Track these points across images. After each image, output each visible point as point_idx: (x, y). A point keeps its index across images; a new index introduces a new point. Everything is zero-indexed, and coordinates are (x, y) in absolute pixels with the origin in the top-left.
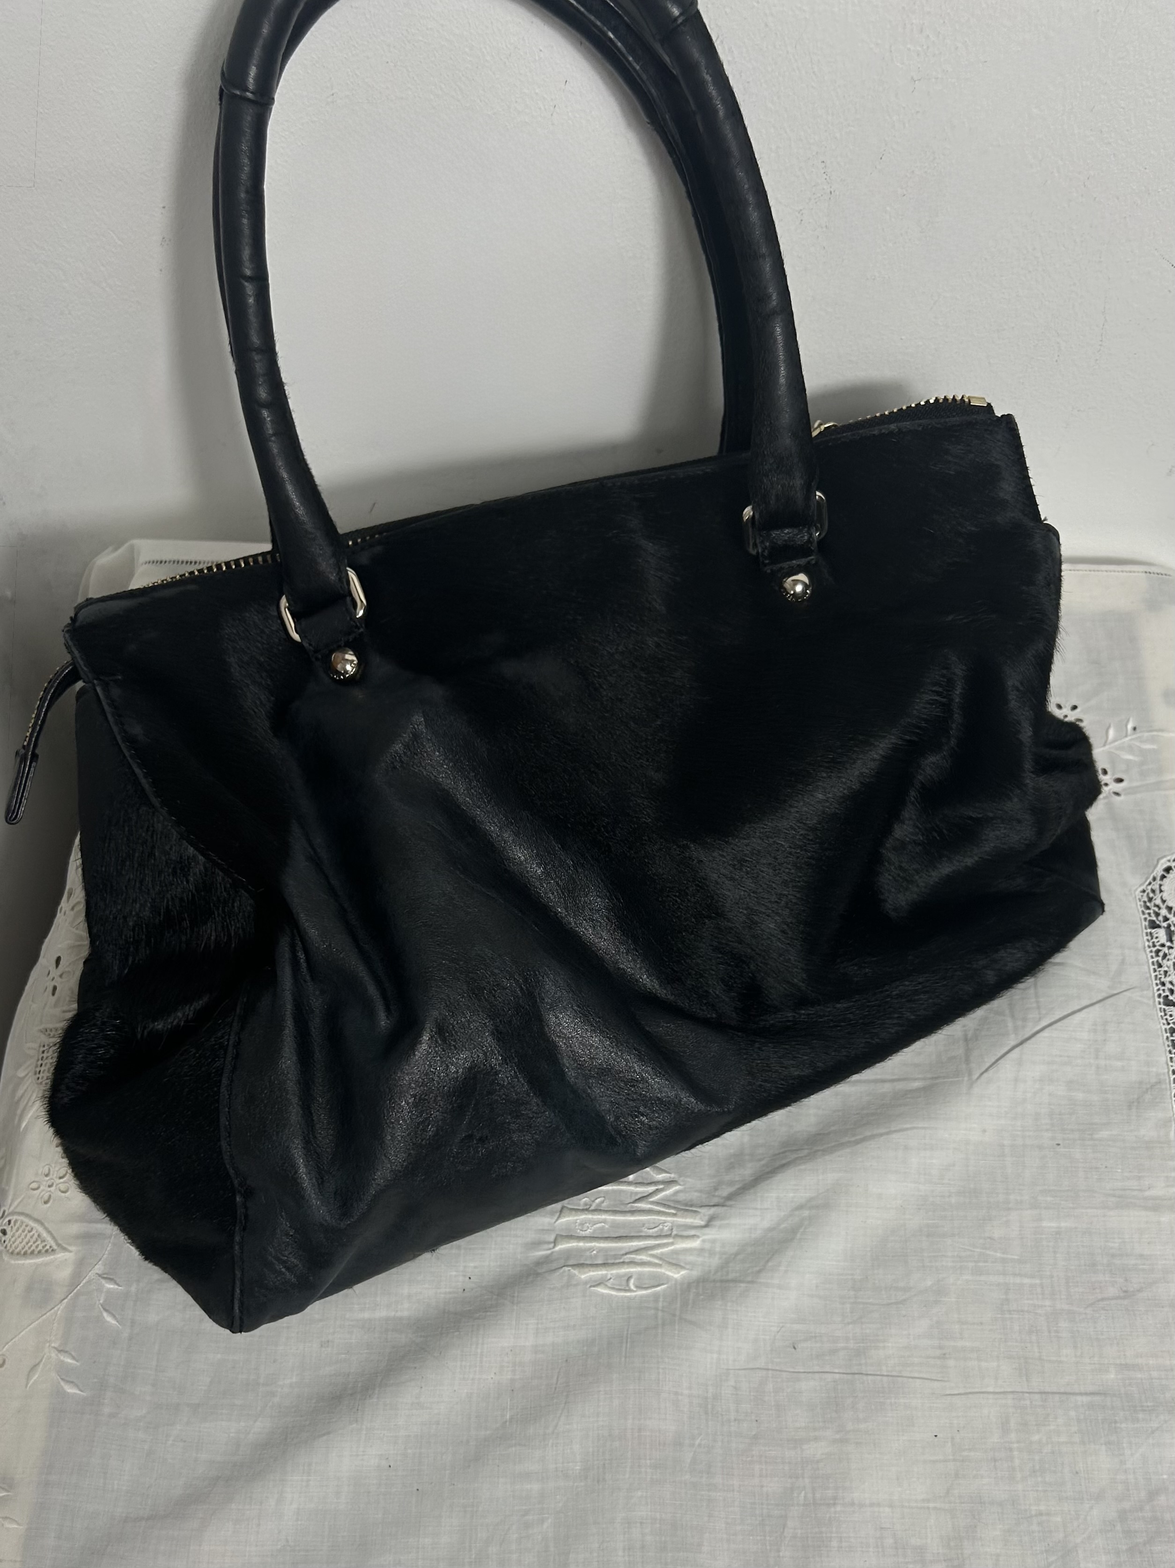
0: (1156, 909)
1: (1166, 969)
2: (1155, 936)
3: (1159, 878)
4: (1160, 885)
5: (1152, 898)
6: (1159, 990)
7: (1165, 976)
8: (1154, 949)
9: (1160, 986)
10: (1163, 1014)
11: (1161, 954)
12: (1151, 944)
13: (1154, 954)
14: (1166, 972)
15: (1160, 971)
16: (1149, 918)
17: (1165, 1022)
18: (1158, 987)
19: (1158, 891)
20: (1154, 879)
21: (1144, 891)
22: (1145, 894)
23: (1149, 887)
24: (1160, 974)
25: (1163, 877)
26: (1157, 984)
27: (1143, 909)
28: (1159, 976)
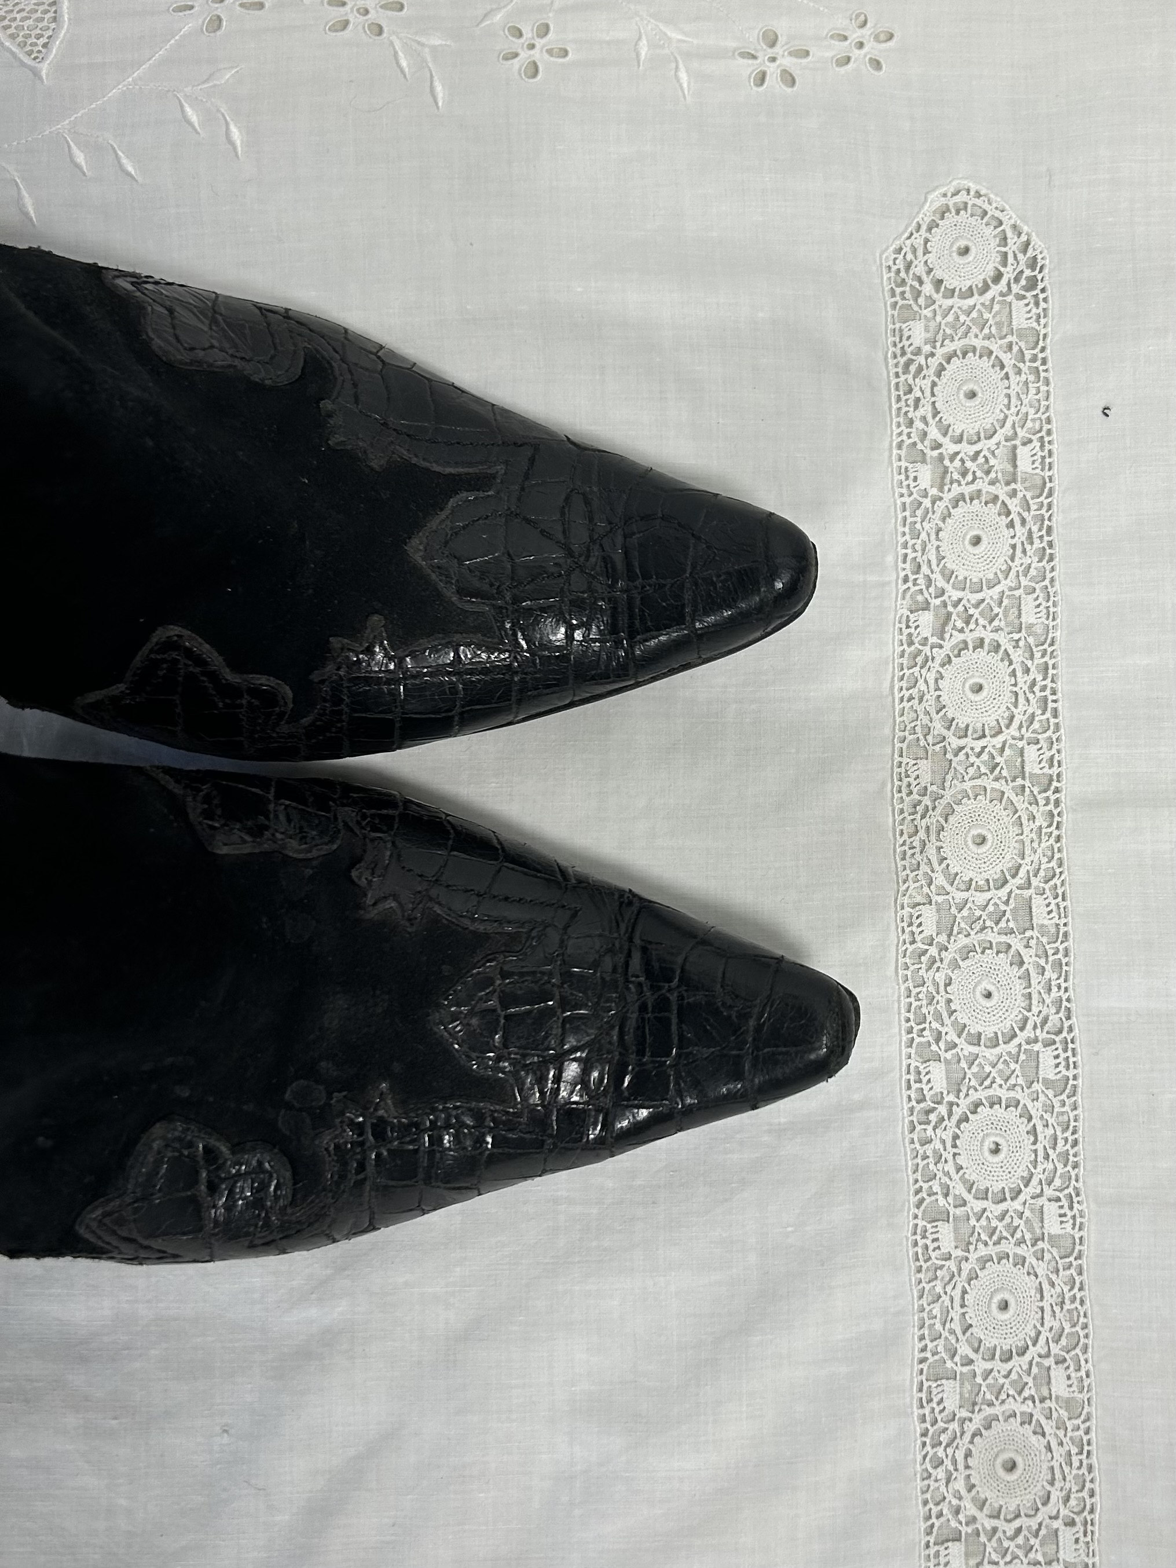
0: (916, 284)
1: (919, 394)
2: (906, 334)
3: (924, 228)
4: (927, 241)
5: (911, 262)
6: (900, 434)
7: (916, 407)
8: (902, 360)
9: (903, 428)
10: (903, 477)
11: (913, 368)
12: (898, 352)
13: (900, 370)
14: (917, 400)
15: (907, 400)
16: (901, 303)
17: (904, 491)
18: (899, 430)
19: (920, 252)
20: (919, 227)
21: (899, 251)
22: (901, 256)
23: (908, 242)
24: (907, 405)
25: (932, 226)
26: (899, 425)
27: (893, 285)
28: (904, 409)
